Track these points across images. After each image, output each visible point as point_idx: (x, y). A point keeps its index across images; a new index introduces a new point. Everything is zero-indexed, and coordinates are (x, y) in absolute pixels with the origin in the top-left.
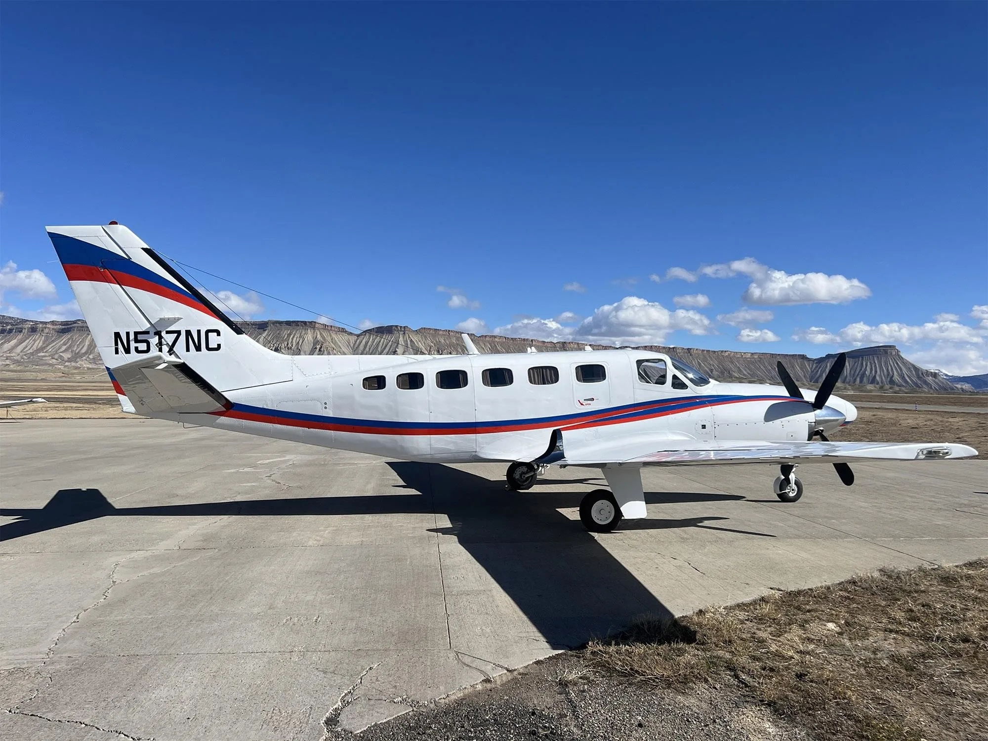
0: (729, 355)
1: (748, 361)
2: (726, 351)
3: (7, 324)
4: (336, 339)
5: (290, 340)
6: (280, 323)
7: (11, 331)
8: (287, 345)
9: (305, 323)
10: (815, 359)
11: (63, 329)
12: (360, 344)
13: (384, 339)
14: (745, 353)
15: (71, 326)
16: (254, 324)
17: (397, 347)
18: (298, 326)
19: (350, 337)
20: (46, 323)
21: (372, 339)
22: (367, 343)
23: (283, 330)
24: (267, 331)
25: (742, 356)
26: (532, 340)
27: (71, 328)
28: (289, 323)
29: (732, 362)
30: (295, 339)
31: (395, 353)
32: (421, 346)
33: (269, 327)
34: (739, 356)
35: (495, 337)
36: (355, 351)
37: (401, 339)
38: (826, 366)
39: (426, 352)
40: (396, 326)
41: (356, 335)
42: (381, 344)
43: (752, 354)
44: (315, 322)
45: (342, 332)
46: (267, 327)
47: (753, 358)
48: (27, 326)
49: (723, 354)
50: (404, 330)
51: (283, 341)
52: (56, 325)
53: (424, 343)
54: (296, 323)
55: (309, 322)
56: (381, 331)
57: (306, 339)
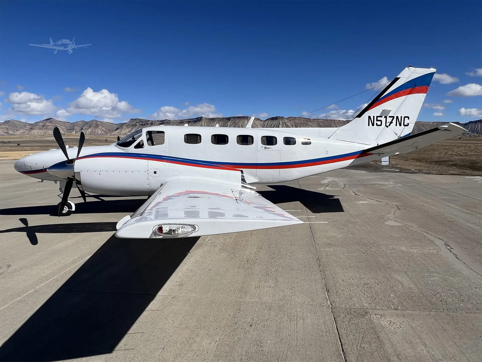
0: (422, 123)
1: (431, 126)
2: (421, 122)
3: (143, 122)
4: (256, 123)
5: (239, 124)
6: (235, 117)
7: (145, 124)
8: (238, 125)
9: (244, 117)
10: (464, 124)
11: (161, 123)
12: (265, 125)
13: (275, 122)
14: (430, 122)
15: (163, 122)
16: (226, 118)
17: (279, 125)
18: (242, 118)
19: (261, 122)
20: (156, 121)
21: (270, 122)
22: (268, 124)
23: (236, 120)
24: (230, 121)
25: (428, 124)
26: (335, 120)
27: (164, 122)
28: (238, 117)
29: (424, 126)
30: (241, 124)
31: (279, 127)
32: (289, 124)
33: (231, 120)
34: (427, 123)
35: (319, 119)
36: (263, 127)
37: (281, 122)
38: (469, 127)
39: (291, 126)
40: (279, 117)
41: (263, 121)
42: (273, 124)
43: (433, 122)
44: (248, 117)
45: (258, 120)
46: (231, 119)
47: (434, 124)
48: (150, 122)
49: (419, 123)
50: (282, 118)
51: (236, 124)
52: (159, 122)
53: (290, 123)
54: (241, 117)
55: (246, 117)
56: (273, 119)
57: (245, 123)
